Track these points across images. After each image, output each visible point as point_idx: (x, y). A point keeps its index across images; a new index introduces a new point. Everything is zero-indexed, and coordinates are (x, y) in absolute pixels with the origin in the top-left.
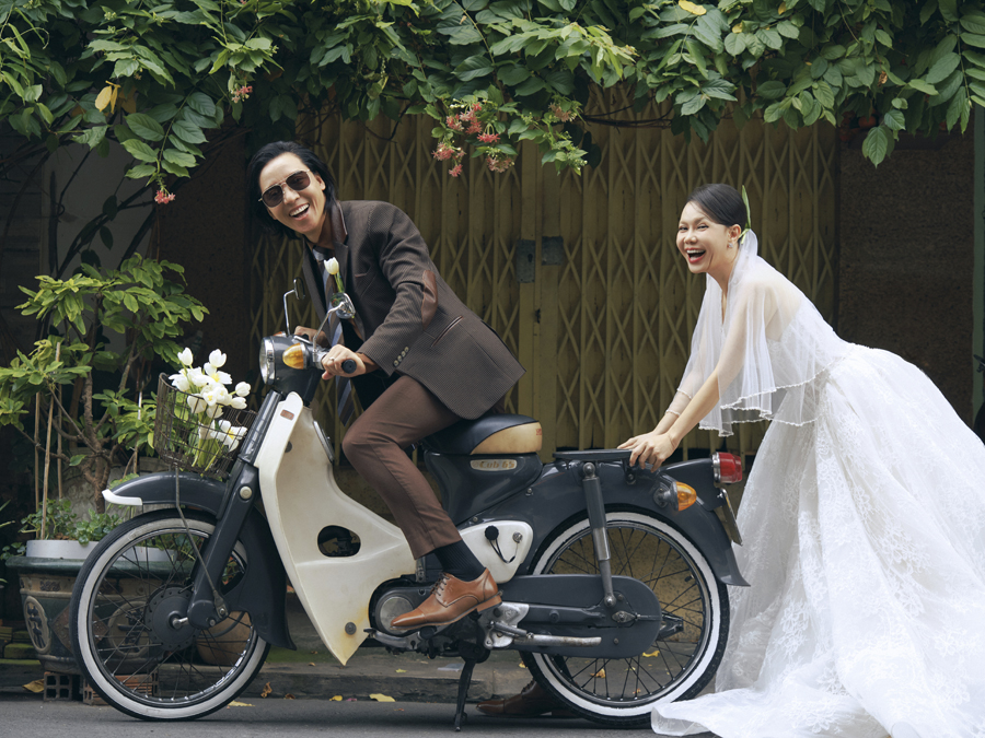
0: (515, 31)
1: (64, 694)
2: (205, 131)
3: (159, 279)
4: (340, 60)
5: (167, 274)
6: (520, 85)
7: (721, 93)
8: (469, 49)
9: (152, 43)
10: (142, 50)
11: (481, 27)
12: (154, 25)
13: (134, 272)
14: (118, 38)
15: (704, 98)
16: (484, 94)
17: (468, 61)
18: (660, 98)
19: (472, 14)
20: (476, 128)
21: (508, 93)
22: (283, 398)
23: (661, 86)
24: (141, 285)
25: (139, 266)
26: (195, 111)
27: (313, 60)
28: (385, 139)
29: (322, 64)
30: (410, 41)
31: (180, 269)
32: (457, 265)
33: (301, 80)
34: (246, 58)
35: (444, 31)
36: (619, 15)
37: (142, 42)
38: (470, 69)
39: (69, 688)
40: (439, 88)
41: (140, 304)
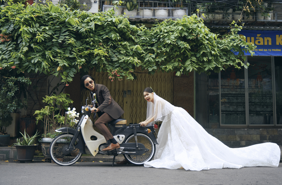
0: (123, 58)
1: (48, 162)
2: (74, 75)
3: (66, 97)
4: (96, 63)
5: (67, 96)
6: (124, 67)
7: (155, 68)
8: (116, 61)
9: (66, 60)
10: (64, 61)
11: (118, 58)
12: (66, 57)
13: (62, 95)
14: (60, 59)
15: (152, 68)
16: (118, 69)
17: (116, 63)
18: (146, 69)
19: (117, 56)
20: (117, 74)
21: (122, 68)
22: (85, 116)
23: (146, 67)
24: (63, 97)
25: (62, 94)
26: (72, 71)
27: (91, 63)
28: (103, 74)
29: (93, 64)
30: (107, 60)
31: (69, 95)
32: (114, 94)
33: (89, 65)
34: (81, 62)
35: (112, 59)
36: (140, 56)
37: (64, 59)
38: (116, 64)
39: (49, 160)
40: (111, 67)
41: (62, 100)
